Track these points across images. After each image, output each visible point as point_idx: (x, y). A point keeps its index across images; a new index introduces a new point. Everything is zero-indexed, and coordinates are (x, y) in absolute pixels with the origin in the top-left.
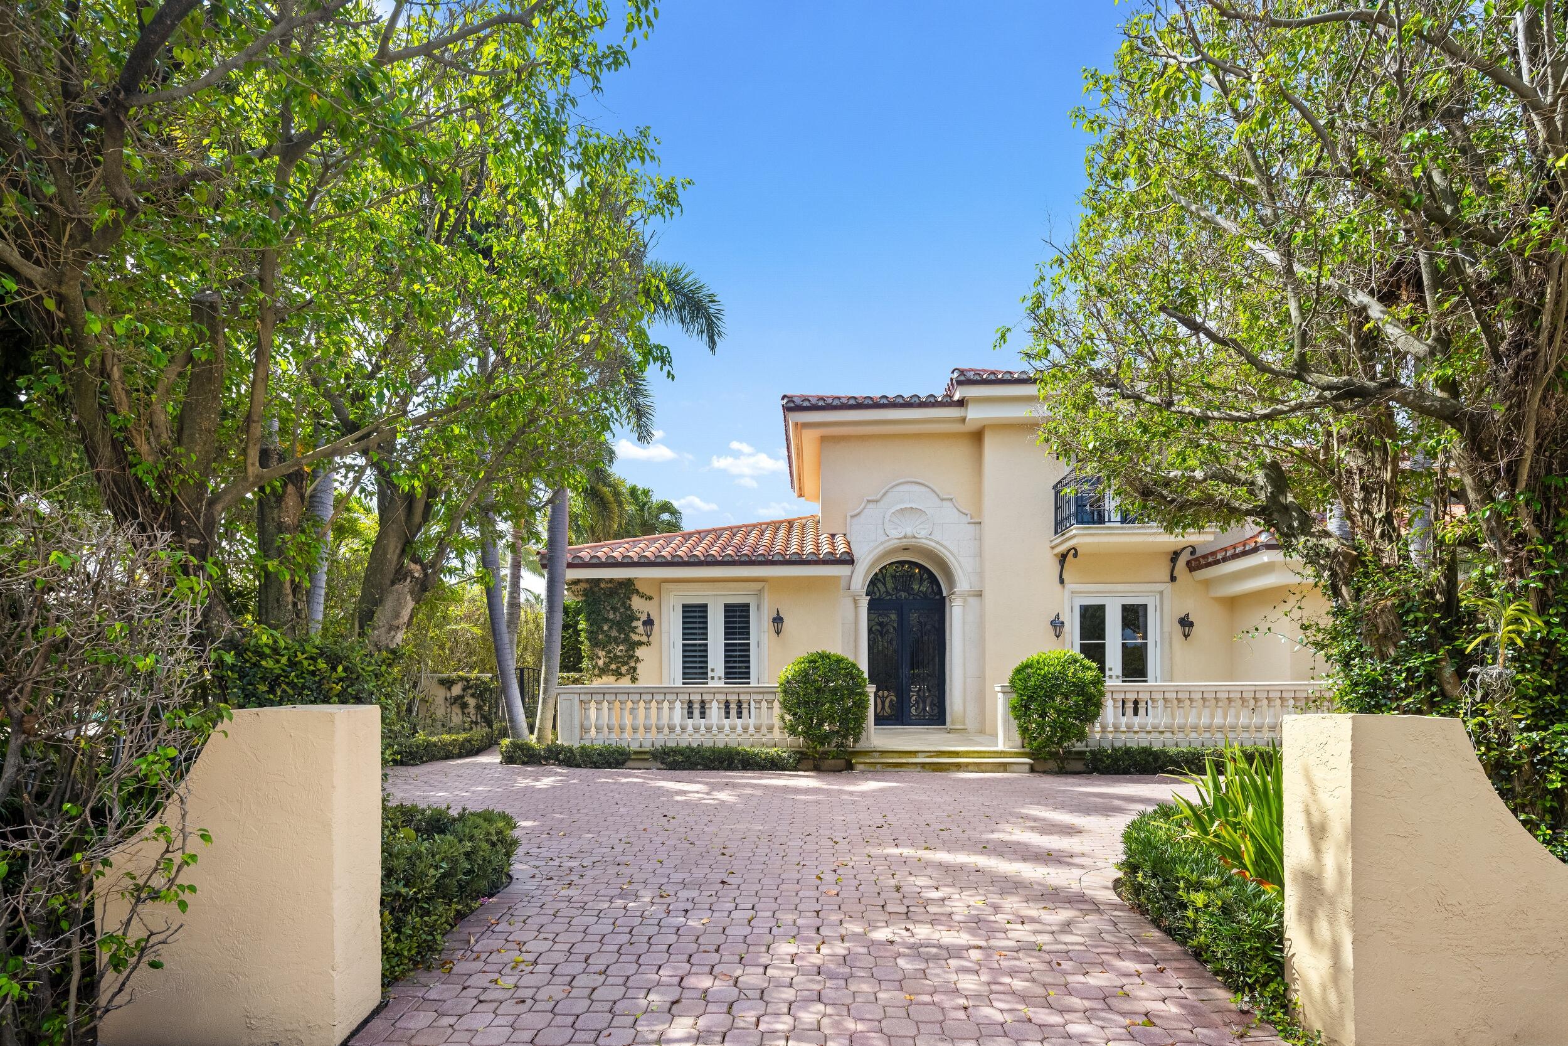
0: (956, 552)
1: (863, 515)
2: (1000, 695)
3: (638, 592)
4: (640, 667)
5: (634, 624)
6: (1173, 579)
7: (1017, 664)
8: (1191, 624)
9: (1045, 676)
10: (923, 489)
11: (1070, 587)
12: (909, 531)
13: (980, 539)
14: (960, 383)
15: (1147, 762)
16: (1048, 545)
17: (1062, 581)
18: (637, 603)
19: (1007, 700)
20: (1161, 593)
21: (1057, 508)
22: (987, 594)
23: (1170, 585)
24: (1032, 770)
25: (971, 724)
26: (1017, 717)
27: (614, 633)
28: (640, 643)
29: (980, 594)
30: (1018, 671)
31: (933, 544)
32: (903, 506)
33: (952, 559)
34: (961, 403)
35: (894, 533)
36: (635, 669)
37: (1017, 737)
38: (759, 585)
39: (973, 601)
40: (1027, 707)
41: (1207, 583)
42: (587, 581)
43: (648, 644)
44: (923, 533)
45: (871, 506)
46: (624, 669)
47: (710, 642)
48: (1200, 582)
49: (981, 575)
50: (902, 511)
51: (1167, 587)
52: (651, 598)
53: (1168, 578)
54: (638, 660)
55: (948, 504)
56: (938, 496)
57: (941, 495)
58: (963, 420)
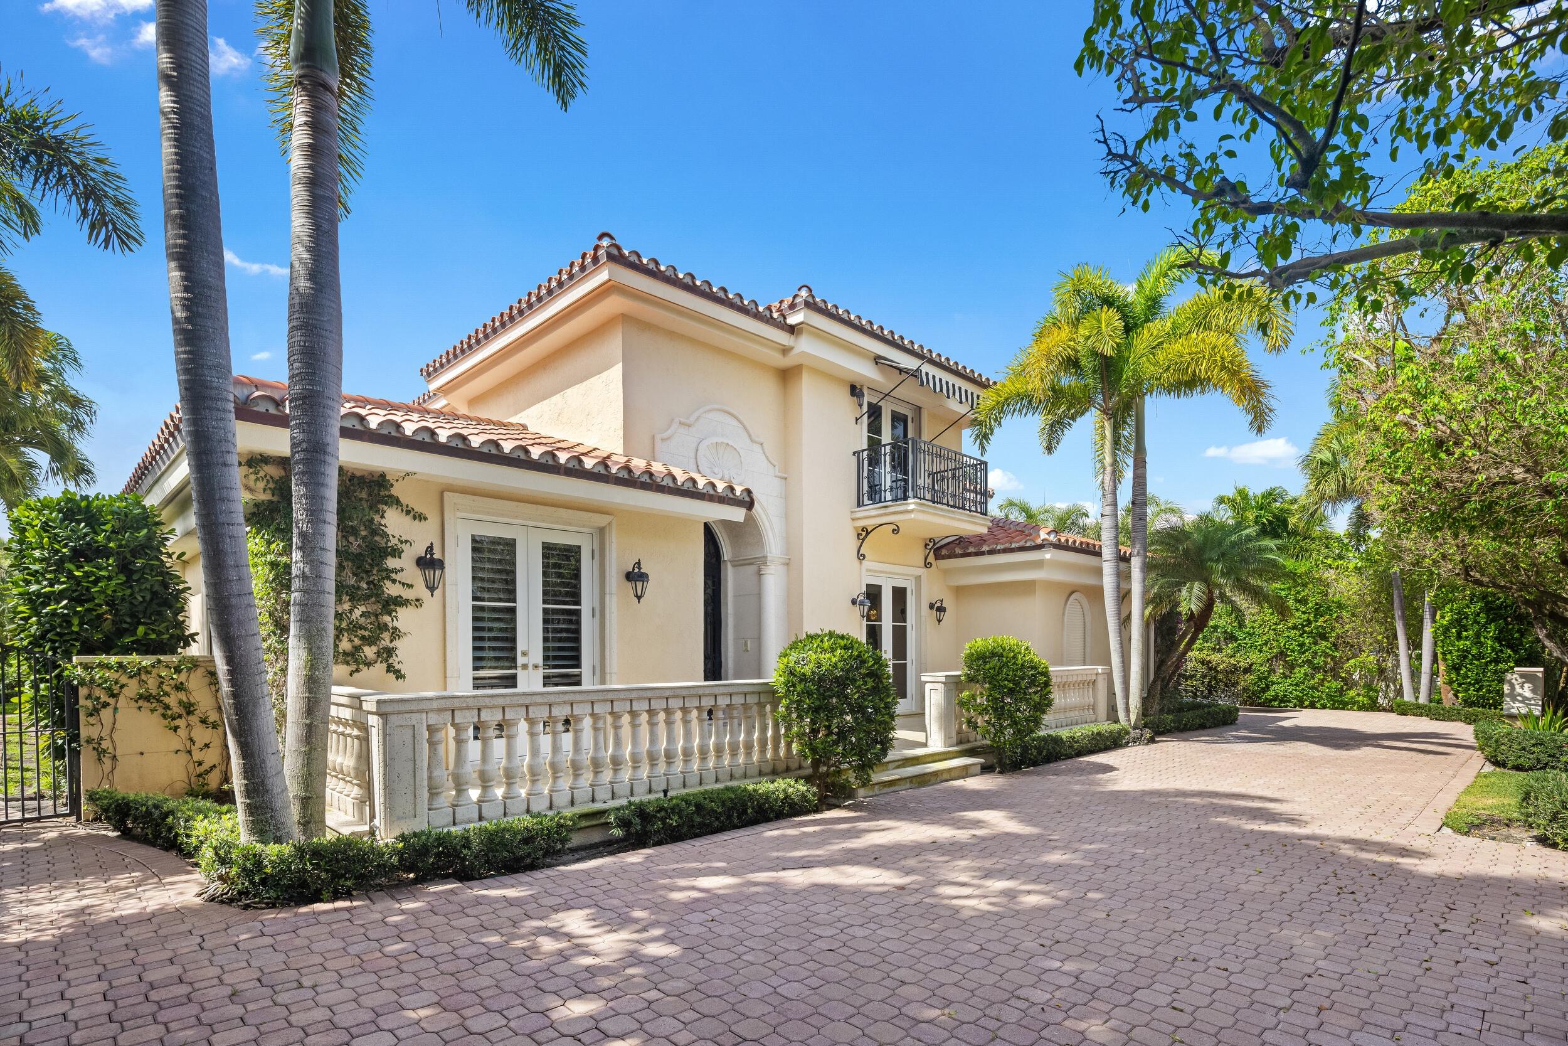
1: (673, 441)
3: (398, 502)
4: (402, 646)
5: (391, 563)
6: (926, 565)
8: (944, 610)
10: (735, 423)
13: (786, 499)
14: (808, 305)
16: (850, 517)
17: (861, 557)
20: (917, 577)
23: (924, 571)
28: (400, 602)
29: (787, 563)
32: (719, 440)
33: (764, 517)
34: (792, 330)
36: (389, 652)
38: (601, 518)
39: (782, 571)
43: (417, 605)
45: (682, 430)
46: (369, 652)
47: (520, 605)
48: (942, 570)
49: (788, 541)
50: (717, 445)
52: (420, 517)
53: (923, 563)
54: (396, 634)
55: (757, 447)
56: (750, 436)
57: (753, 437)
58: (785, 351)
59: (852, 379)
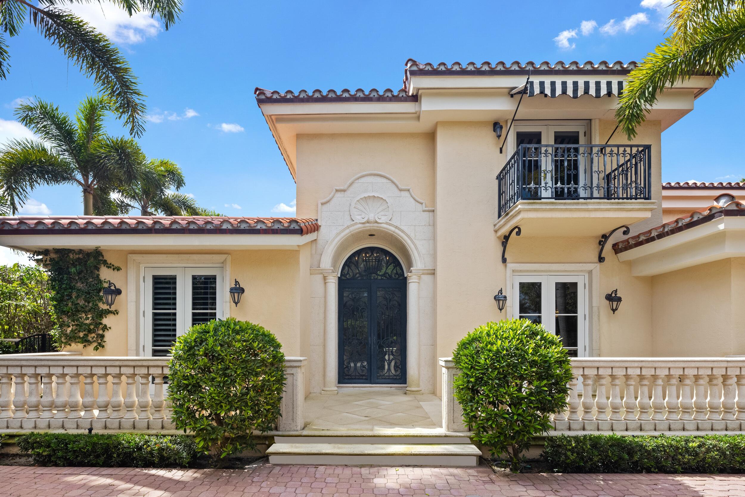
0: (412, 235)
1: (332, 202)
2: (444, 370)
3: (105, 262)
4: (108, 335)
5: (102, 293)
6: (601, 259)
7: (464, 337)
8: (619, 299)
9: (498, 351)
10: (384, 180)
11: (511, 266)
12: (371, 217)
13: (434, 225)
14: (413, 73)
15: (621, 458)
16: (492, 228)
17: (504, 260)
18: (105, 274)
19: (451, 377)
20: (590, 272)
21: (500, 195)
22: (439, 272)
23: (598, 265)
24: (482, 461)
25: (424, 386)
26: (463, 401)
27: (81, 302)
28: (108, 312)
29: (433, 273)
30: (464, 345)
31: (393, 229)
32: (366, 195)
33: (409, 242)
34: (415, 98)
35: (358, 218)
36: (102, 336)
37: (462, 420)
38: (223, 257)
39: (427, 278)
40: (475, 391)
41: (630, 264)
42: (58, 251)
43: (116, 312)
44: (383, 219)
45: (339, 195)
46: (91, 337)
47: (178, 311)
48: (624, 262)
49: (434, 256)
50: (366, 199)
51: (596, 267)
52: (118, 269)
53: (597, 259)
54: (105, 328)
55: (406, 194)
56: (397, 187)
57: (400, 186)
58: (418, 117)
59: (493, 118)
